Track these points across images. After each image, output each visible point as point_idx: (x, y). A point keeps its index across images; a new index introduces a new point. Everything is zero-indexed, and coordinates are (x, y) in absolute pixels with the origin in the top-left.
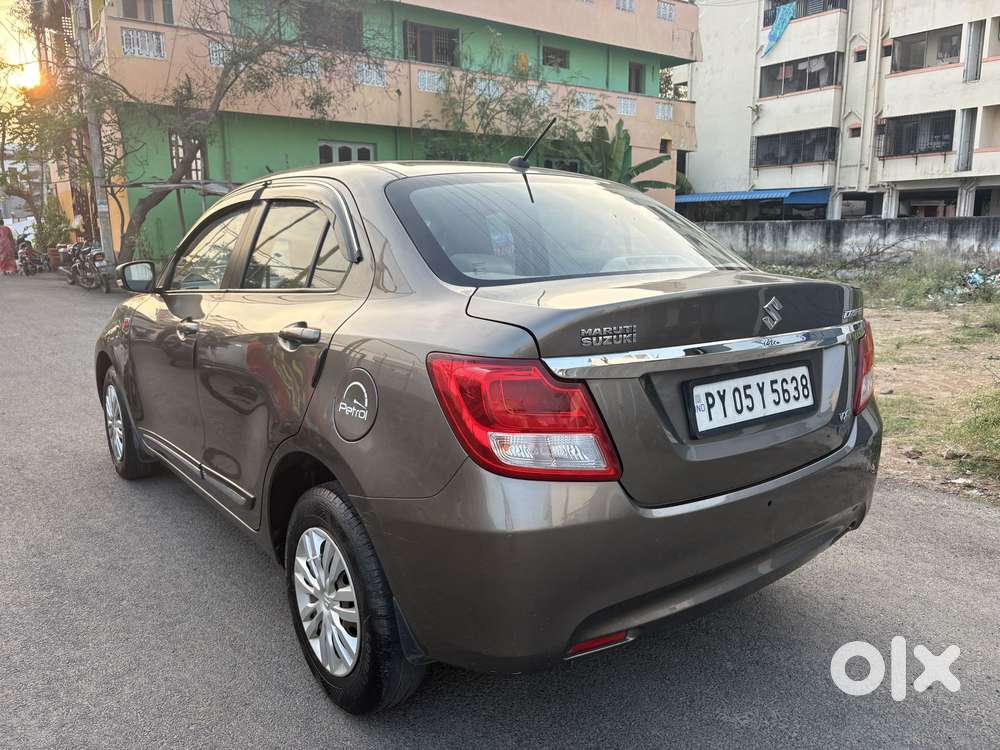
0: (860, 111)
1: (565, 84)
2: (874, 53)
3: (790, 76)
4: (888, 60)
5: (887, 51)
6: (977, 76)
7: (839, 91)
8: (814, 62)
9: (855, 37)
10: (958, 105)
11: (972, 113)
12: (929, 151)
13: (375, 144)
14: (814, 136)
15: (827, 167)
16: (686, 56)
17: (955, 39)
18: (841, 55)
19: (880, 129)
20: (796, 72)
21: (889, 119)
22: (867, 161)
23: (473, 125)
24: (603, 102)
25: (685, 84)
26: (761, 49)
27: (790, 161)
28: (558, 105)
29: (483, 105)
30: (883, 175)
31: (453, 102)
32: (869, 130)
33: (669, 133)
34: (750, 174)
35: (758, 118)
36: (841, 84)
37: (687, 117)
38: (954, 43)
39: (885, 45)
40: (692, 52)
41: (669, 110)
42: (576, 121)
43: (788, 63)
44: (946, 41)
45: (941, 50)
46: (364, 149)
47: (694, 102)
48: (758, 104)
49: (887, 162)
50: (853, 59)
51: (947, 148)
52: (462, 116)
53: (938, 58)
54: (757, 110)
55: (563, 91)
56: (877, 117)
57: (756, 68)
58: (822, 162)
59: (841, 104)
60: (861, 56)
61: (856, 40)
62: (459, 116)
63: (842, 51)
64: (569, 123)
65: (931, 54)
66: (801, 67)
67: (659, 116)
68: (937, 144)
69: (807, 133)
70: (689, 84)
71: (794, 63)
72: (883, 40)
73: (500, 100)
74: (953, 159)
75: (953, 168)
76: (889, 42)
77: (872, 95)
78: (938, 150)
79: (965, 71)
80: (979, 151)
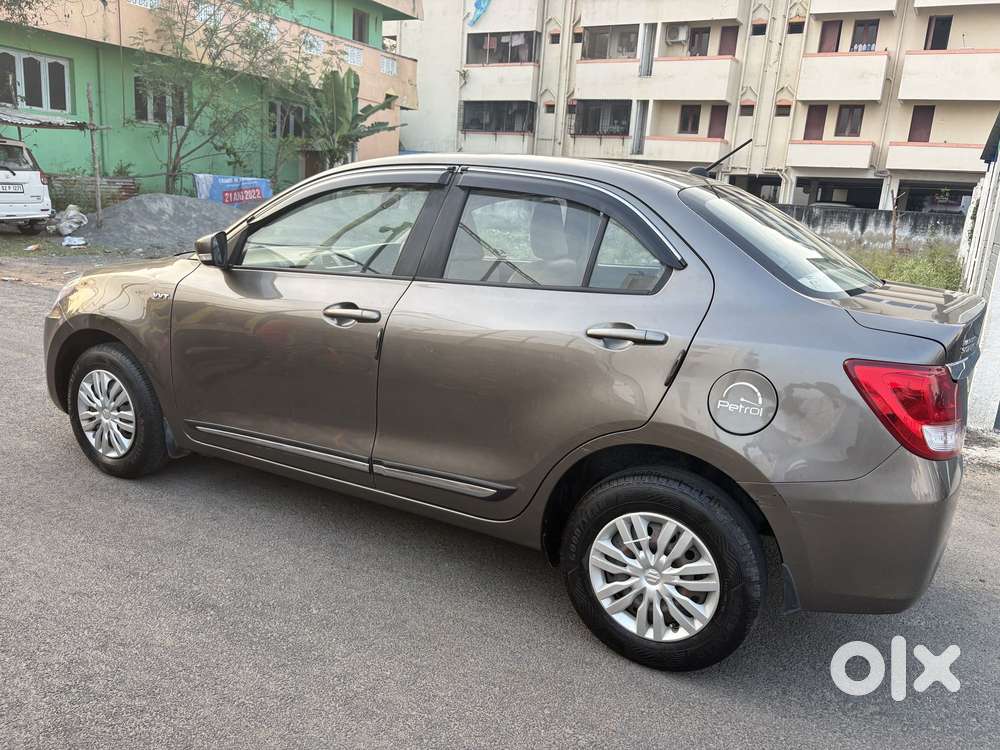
0: (554, 90)
1: (297, 22)
2: (566, 38)
3: (494, 47)
4: (579, 47)
5: (577, 38)
6: (649, 73)
7: (537, 69)
8: (516, 37)
9: (550, 20)
10: (635, 96)
11: (644, 104)
12: (611, 134)
13: (71, 60)
14: (515, 107)
15: (526, 138)
16: (409, 13)
17: (633, 36)
18: (539, 35)
19: (571, 109)
20: (499, 43)
21: (579, 101)
22: (560, 138)
23: (198, 53)
24: (335, 48)
25: (394, 38)
26: (467, 16)
27: (493, 126)
28: (289, 45)
29: (212, 32)
30: (574, 151)
31: (171, 24)
32: (561, 108)
33: (394, 89)
34: (458, 136)
35: (465, 83)
36: (538, 62)
37: (410, 74)
38: (632, 39)
39: (577, 31)
40: (414, 9)
41: (393, 66)
42: (310, 64)
43: (493, 35)
44: (624, 37)
45: (621, 45)
46: (56, 63)
47: (416, 60)
48: (466, 69)
49: (578, 139)
50: (548, 40)
51: (625, 133)
52: (183, 40)
53: (619, 51)
54: (464, 75)
55: (295, 30)
56: (568, 98)
57: (463, 33)
58: (522, 132)
59: (538, 80)
60: (555, 38)
61: (552, 22)
62: (180, 41)
63: (539, 31)
64: (301, 65)
65: (613, 47)
66: (504, 40)
67: (384, 70)
68: (617, 128)
69: (510, 103)
70: (398, 38)
71: (498, 35)
72: (574, 26)
73: (230, 29)
74: (630, 143)
75: (630, 150)
76: (579, 30)
77: (564, 76)
78: (617, 134)
79: (641, 67)
80: (649, 138)
